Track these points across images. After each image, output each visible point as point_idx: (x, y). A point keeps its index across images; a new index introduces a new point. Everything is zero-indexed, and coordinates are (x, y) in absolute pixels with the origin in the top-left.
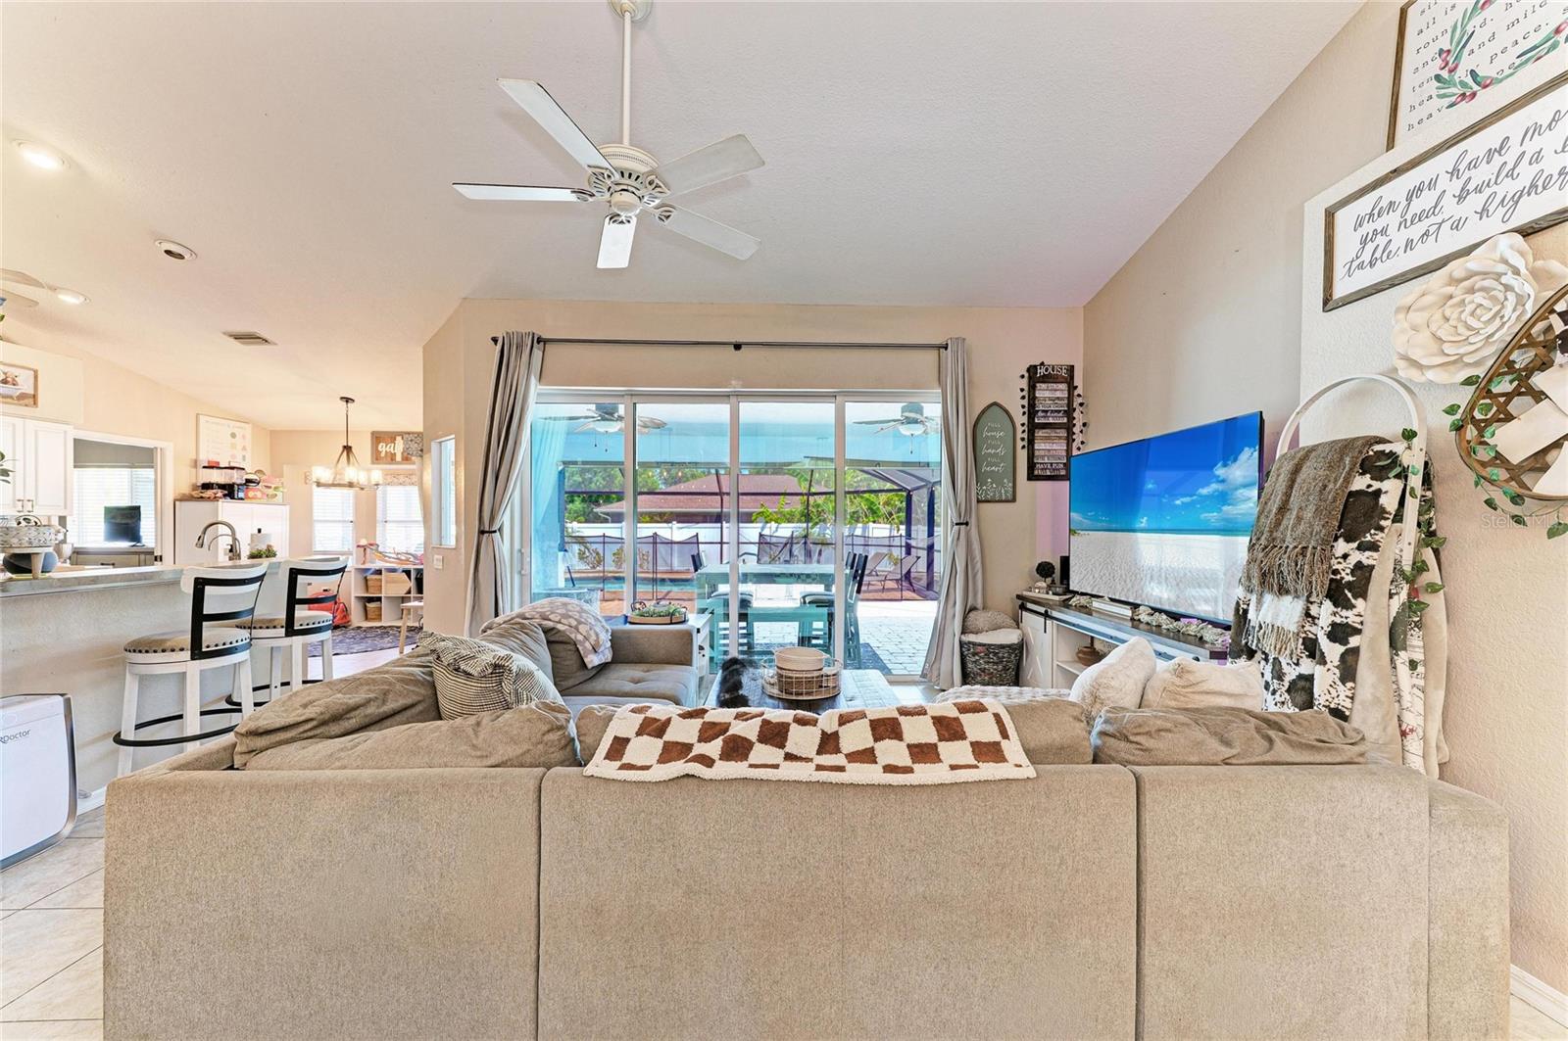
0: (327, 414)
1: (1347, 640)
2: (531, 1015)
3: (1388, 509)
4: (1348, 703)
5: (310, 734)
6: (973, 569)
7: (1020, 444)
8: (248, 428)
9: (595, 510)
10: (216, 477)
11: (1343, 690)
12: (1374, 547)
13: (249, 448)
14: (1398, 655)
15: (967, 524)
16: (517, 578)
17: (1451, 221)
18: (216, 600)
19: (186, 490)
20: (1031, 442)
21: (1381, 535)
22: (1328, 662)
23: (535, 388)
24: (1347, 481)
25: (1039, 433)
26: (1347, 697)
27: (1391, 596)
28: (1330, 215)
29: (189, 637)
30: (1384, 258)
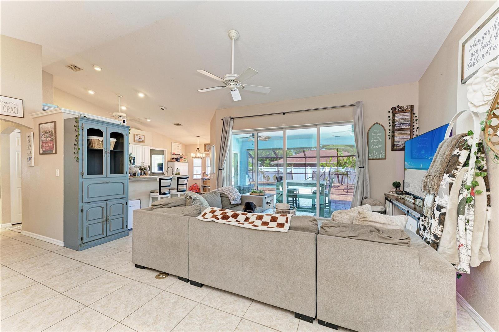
0: (194, 140)
1: (441, 210)
2: (188, 265)
3: (460, 162)
4: (440, 233)
5: (162, 207)
6: (366, 183)
7: (388, 137)
8: (181, 144)
9: (271, 163)
10: (175, 156)
11: (440, 228)
12: (453, 176)
13: (181, 149)
14: (459, 216)
15: (364, 167)
16: (228, 181)
17: (493, 47)
18: (164, 183)
19: (169, 159)
20: (393, 136)
21: (456, 171)
22: (436, 218)
23: (231, 131)
24: (452, 151)
25: (396, 133)
26: (440, 230)
27: (459, 194)
28: (463, 46)
29: (159, 190)
30: (477, 62)
